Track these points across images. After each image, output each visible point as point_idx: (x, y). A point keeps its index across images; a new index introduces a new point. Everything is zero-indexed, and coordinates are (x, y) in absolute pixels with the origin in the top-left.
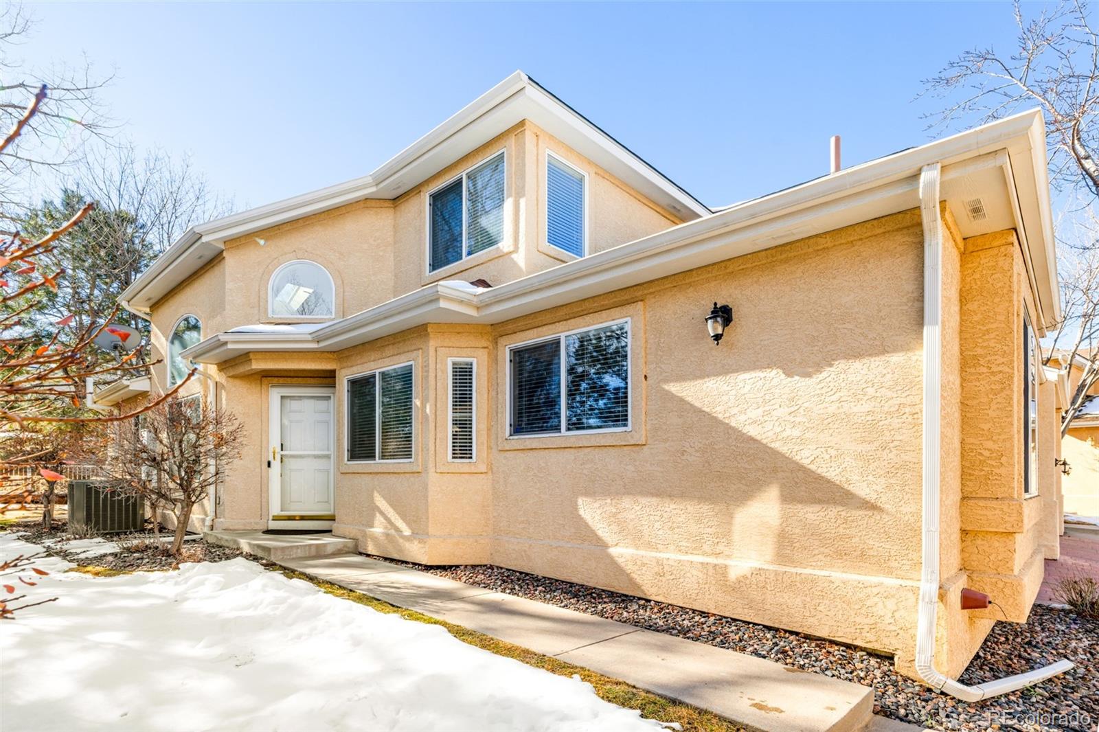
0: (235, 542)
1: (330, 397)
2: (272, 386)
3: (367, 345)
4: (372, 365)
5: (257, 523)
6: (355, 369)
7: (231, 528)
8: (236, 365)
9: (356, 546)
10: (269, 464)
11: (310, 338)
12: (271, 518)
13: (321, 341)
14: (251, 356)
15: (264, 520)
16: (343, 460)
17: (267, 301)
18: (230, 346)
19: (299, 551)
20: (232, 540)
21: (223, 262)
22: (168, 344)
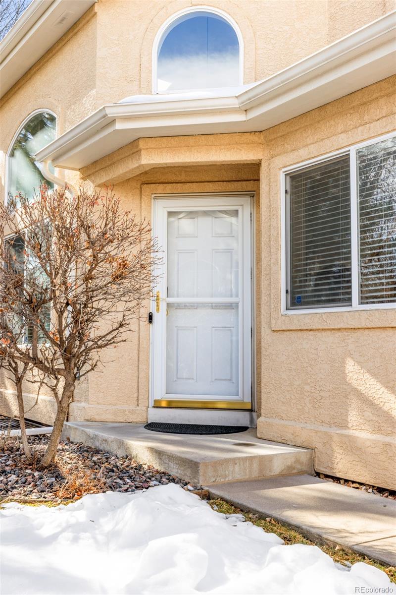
0: (121, 444)
1: (237, 211)
2: (155, 198)
3: (329, 107)
4: (342, 139)
5: (132, 412)
6: (303, 152)
7: (97, 418)
8: (113, 163)
9: (312, 461)
10: (151, 318)
11: (236, 103)
12: (152, 404)
13: (251, 108)
14: (142, 144)
15: (142, 408)
16: (277, 308)
17: (151, 71)
18: (119, 126)
19: (237, 468)
20: (117, 440)
21: (93, 20)
22: (7, 158)
